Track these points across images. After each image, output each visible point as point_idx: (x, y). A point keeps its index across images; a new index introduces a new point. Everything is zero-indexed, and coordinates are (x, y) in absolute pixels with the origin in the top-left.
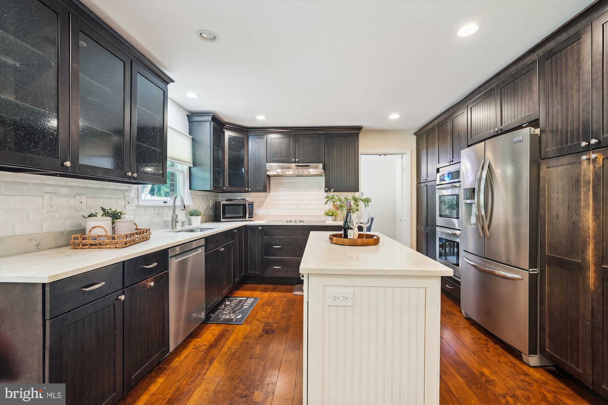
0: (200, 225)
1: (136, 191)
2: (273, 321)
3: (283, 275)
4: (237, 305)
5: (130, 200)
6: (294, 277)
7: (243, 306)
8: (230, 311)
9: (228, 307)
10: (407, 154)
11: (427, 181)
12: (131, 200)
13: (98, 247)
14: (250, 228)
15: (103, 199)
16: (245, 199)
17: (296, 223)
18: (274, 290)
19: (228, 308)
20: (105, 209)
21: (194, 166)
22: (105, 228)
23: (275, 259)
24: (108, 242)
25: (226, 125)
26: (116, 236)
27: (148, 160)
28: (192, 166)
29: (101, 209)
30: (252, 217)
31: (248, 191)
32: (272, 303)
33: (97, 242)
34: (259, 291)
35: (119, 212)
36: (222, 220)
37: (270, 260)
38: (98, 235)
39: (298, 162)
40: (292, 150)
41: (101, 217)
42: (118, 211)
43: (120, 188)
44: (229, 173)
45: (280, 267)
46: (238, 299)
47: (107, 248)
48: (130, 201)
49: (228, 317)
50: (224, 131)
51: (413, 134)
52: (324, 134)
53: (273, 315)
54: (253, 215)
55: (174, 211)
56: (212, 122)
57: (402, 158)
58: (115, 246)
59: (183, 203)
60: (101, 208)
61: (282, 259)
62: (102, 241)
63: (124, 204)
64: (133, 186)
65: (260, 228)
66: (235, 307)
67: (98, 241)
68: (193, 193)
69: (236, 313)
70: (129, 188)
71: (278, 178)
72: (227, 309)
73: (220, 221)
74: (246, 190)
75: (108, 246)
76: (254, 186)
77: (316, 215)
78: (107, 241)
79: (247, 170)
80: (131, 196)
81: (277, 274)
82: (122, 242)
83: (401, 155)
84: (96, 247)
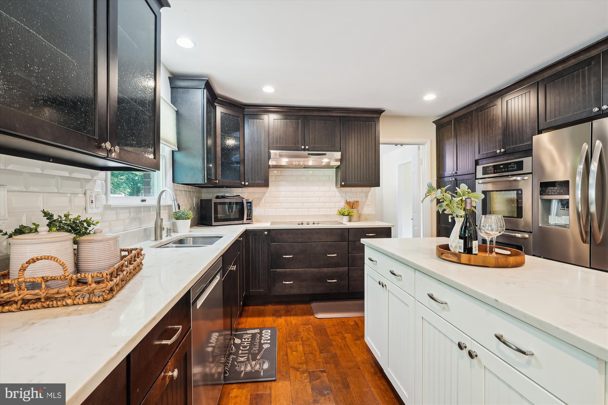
0: (190, 231)
1: (103, 182)
2: (317, 368)
3: (295, 291)
4: (252, 344)
5: (94, 196)
6: (309, 293)
7: (261, 345)
8: (248, 356)
9: (241, 348)
10: (425, 145)
11: (457, 174)
12: (96, 197)
13: (45, 305)
14: (253, 234)
15: (45, 194)
16: (239, 196)
17: (308, 226)
18: (288, 313)
19: (242, 350)
20: (52, 216)
21: (179, 150)
22: (58, 257)
23: (285, 272)
24: (71, 293)
25: (218, 98)
26: (90, 276)
27: (135, 126)
28: (177, 149)
29: (43, 214)
30: (251, 219)
31: (245, 186)
32: (298, 335)
33: (41, 293)
34: (269, 316)
35: (84, 221)
36: (214, 223)
37: (280, 273)
38: (43, 278)
39: (308, 150)
40: (301, 135)
41: (47, 233)
42: (82, 219)
43: (75, 175)
44: (222, 162)
45: (292, 282)
46: (248, 332)
47: (67, 305)
48: (94, 199)
49: (249, 368)
50: (216, 106)
51: (433, 122)
52: (340, 117)
53: (311, 357)
54: (251, 217)
55: (159, 214)
56: (205, 90)
57: (419, 149)
58: (86, 300)
59: (175, 201)
60: (44, 212)
61: (294, 271)
62: (55, 291)
63: (84, 204)
64: (99, 172)
65: (266, 233)
66: (251, 348)
67: (43, 291)
68: (176, 188)
69: (259, 360)
70: (92, 177)
71: (279, 170)
72: (242, 354)
73: (211, 225)
74: (242, 184)
75: (69, 301)
76: (252, 180)
77: (326, 215)
78: (68, 289)
79: (243, 158)
80: (95, 190)
81: (287, 291)
82: (104, 289)
83: (417, 146)
84: (39, 305)
